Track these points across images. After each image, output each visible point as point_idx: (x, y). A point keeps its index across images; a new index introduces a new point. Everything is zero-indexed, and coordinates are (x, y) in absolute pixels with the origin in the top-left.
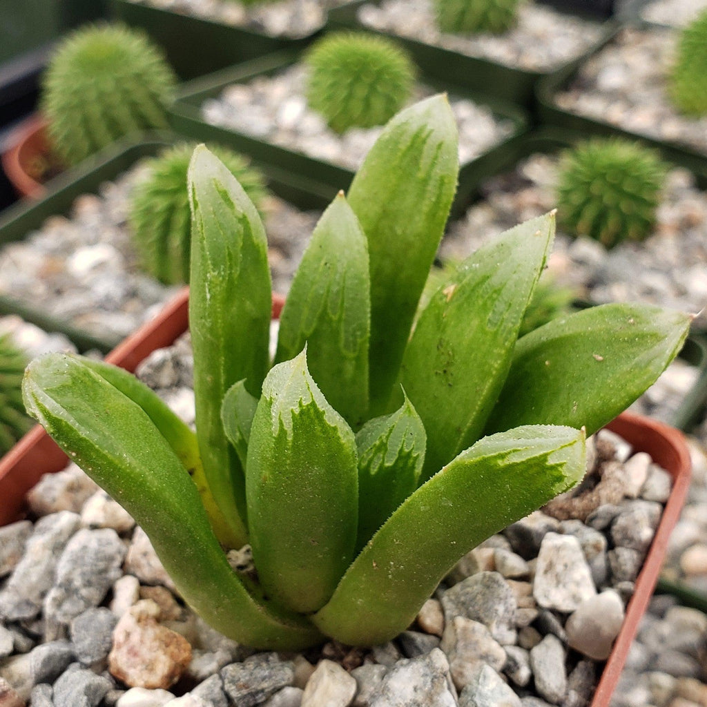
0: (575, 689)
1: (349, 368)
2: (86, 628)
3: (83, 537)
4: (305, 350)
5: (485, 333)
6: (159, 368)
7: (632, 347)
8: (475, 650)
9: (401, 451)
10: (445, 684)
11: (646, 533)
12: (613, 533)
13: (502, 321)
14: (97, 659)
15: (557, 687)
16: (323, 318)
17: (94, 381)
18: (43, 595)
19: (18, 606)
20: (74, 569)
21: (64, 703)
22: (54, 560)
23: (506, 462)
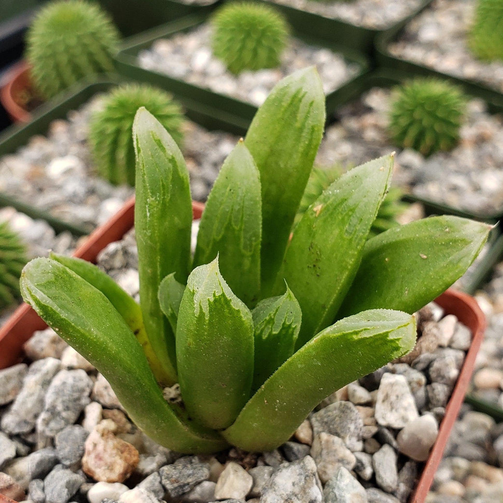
0: (403, 482)
1: (247, 263)
2: (66, 440)
3: (63, 375)
4: (217, 258)
5: (342, 238)
6: (113, 255)
7: (448, 249)
8: (334, 455)
9: (284, 324)
10: (314, 481)
11: (453, 373)
12: (431, 373)
13: (355, 232)
14: (74, 461)
15: (391, 482)
16: (229, 228)
17: (70, 277)
18: (36, 416)
19: (19, 424)
20: (57, 398)
21: (52, 493)
22: (43, 392)
23: (359, 337)
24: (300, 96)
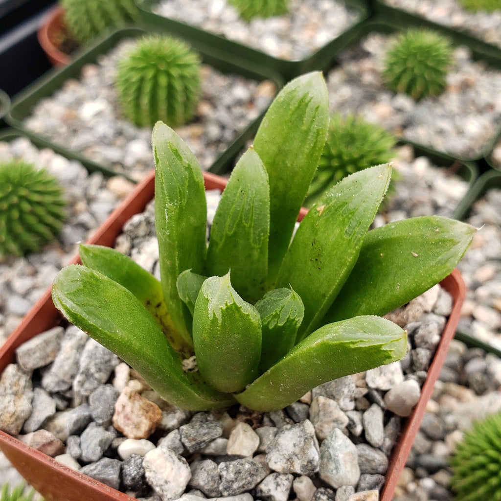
0: (388, 437)
1: (256, 254)
2: (98, 400)
4: (229, 273)
5: (344, 239)
6: (138, 226)
7: (437, 248)
8: (330, 417)
9: (289, 318)
10: (312, 443)
11: (435, 338)
12: (416, 339)
13: (355, 233)
14: (106, 420)
15: (378, 440)
16: (239, 225)
18: (73, 377)
19: (58, 384)
20: (90, 362)
21: (87, 450)
22: (78, 355)
23: (356, 346)
24: (306, 101)
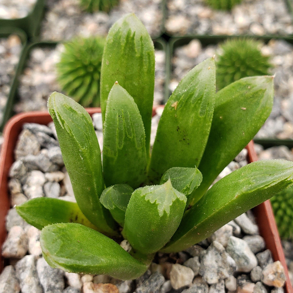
1: (140, 153)
3: (41, 263)
9: (195, 187)
10: (226, 254)
13: (207, 112)
17: (63, 230)
20: (48, 280)
22: (37, 279)
24: (132, 36)
